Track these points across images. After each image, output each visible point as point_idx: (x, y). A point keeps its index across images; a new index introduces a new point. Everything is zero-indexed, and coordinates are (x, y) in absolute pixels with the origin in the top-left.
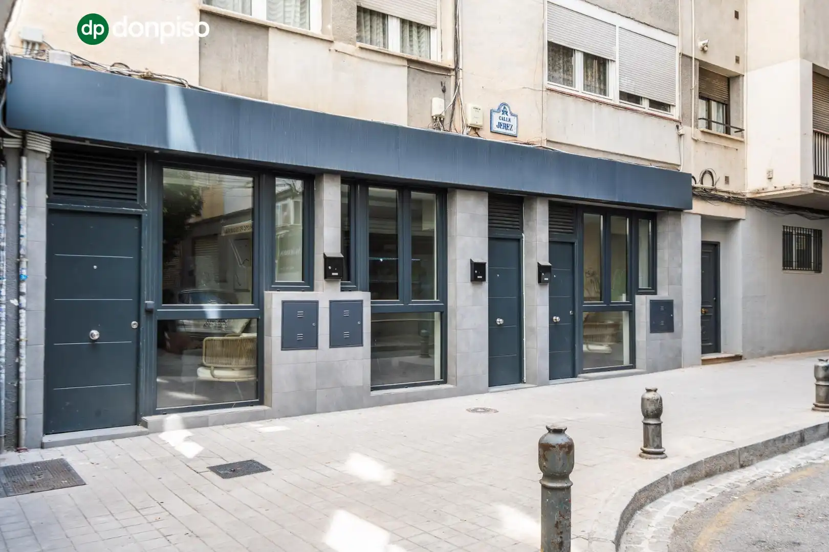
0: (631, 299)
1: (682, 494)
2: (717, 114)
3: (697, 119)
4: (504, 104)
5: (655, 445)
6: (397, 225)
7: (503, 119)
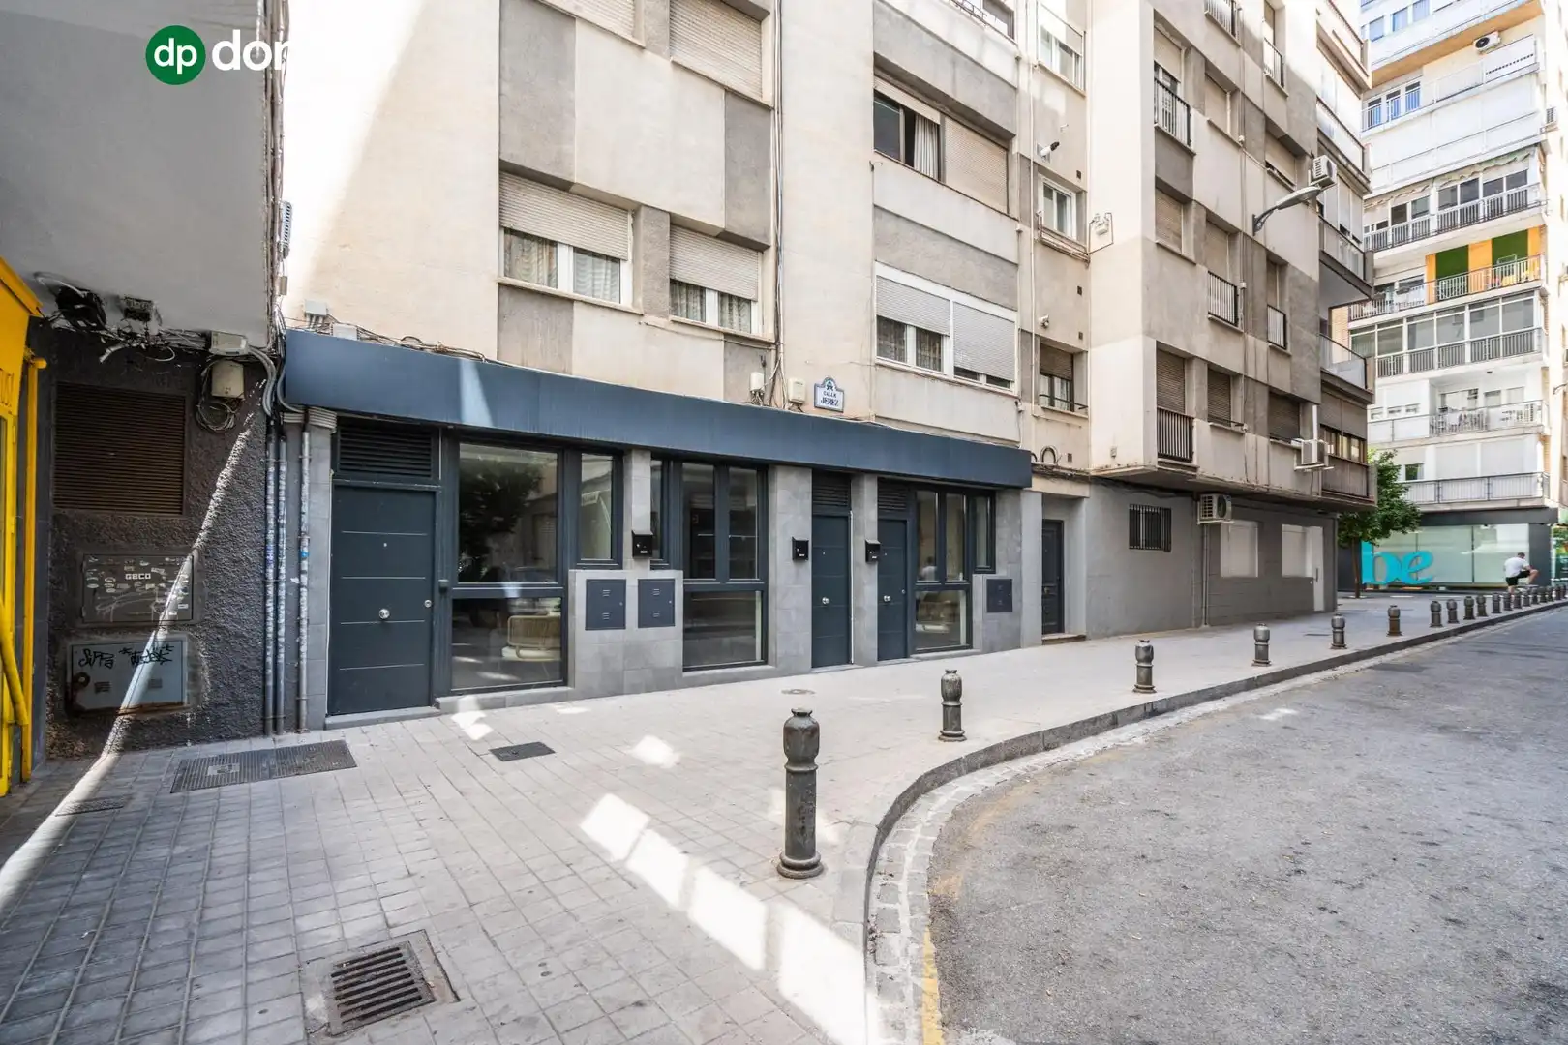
0: (968, 578)
1: (975, 778)
2: (1060, 391)
3: (1038, 396)
4: (830, 380)
5: (954, 727)
6: (714, 500)
7: (828, 394)
